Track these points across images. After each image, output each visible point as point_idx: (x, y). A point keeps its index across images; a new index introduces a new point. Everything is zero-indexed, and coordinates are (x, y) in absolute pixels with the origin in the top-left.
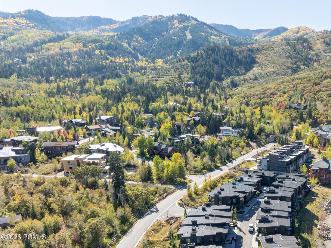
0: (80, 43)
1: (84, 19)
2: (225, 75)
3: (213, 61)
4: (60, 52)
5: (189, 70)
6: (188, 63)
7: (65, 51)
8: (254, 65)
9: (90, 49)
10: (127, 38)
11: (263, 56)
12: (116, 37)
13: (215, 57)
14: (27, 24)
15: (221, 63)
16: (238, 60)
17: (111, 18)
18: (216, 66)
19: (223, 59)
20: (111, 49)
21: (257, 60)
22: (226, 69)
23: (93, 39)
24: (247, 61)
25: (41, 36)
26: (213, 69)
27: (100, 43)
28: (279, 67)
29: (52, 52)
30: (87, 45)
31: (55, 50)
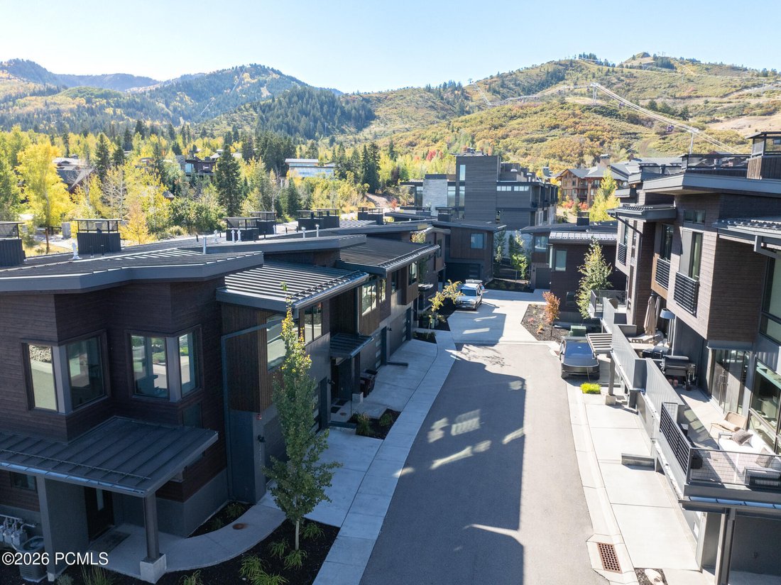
0: (81, 97)
1: (108, 78)
2: (320, 134)
3: (300, 112)
4: (44, 108)
5: (255, 124)
6: (255, 114)
7: (53, 108)
8: (372, 122)
9: (96, 106)
10: (165, 96)
11: (387, 108)
12: (148, 94)
13: (304, 106)
14: (9, 78)
15: (314, 116)
16: (343, 113)
17: (150, 77)
18: (304, 119)
19: (317, 109)
20: (134, 107)
21: (376, 114)
22: (323, 126)
23: (105, 91)
24: (360, 115)
25: (20, 88)
26: (299, 122)
27: (116, 99)
28: (415, 123)
29: (30, 109)
30: (94, 100)
31: (36, 106)
